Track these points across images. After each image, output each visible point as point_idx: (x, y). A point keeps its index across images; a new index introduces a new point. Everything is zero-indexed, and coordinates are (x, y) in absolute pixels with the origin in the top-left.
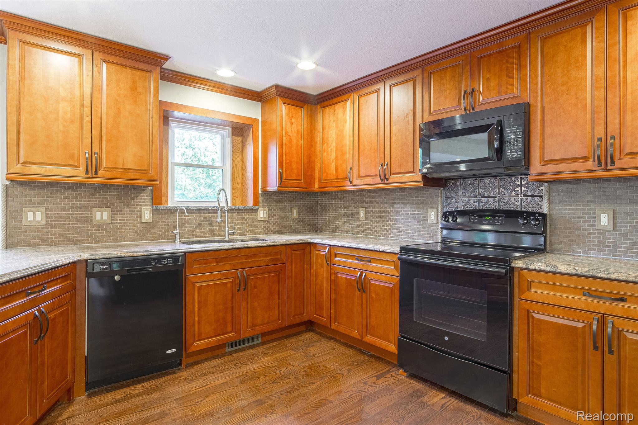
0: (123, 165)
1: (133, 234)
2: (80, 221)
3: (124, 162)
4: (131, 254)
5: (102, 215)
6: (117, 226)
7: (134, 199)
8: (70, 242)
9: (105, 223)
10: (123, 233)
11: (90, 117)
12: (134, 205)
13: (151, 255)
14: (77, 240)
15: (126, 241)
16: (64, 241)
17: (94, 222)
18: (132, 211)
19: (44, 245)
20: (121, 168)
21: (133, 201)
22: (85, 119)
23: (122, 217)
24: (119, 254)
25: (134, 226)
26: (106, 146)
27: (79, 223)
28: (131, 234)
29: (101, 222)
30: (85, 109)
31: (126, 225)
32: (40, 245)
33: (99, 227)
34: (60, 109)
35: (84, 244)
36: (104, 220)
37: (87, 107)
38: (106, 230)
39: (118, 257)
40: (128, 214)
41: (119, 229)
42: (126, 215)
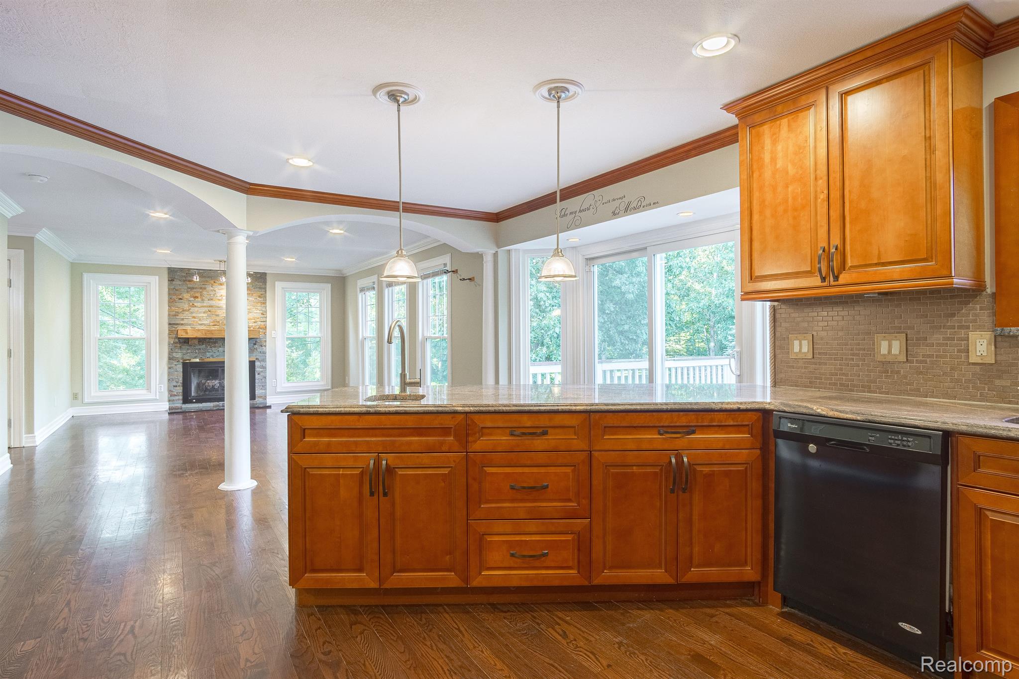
0: (879, 257)
1: (952, 385)
2: (858, 355)
3: (879, 251)
4: (836, 413)
5: (890, 346)
6: (919, 368)
7: (953, 315)
8: (844, 387)
9: (896, 360)
10: (929, 381)
11: (826, 192)
12: (953, 327)
13: (870, 422)
14: (854, 386)
15: (937, 396)
16: (835, 384)
17: (879, 358)
18: (948, 339)
19: (811, 387)
20: (876, 263)
21: (951, 320)
22: (819, 198)
23: (928, 351)
24: (819, 411)
25: (952, 369)
26: (851, 230)
27: (856, 359)
28: (946, 384)
29: (889, 359)
30: (820, 182)
31: (937, 367)
32: (808, 387)
33: (887, 366)
34: (790, 196)
35: (864, 392)
36: (895, 355)
37: (821, 178)
38: (898, 372)
39: (814, 414)
40: (939, 345)
41: (921, 373)
42: (937, 346)
